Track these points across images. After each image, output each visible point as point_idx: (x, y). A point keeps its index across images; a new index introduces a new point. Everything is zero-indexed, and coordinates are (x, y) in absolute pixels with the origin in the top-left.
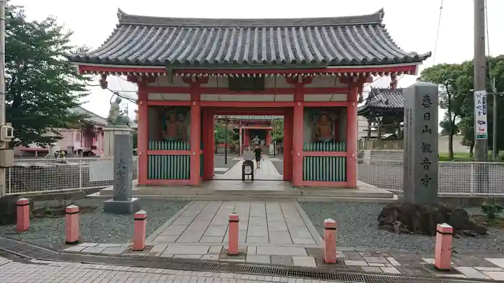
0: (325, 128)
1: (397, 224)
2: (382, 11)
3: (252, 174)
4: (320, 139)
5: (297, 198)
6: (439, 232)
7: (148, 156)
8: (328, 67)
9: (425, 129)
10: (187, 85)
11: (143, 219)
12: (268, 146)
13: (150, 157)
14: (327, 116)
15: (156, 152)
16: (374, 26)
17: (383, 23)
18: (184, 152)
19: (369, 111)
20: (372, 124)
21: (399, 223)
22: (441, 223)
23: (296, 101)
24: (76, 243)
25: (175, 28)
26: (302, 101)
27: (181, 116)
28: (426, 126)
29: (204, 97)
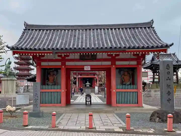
0: (127, 78)
1: (157, 119)
2: (152, 20)
3: (91, 101)
4: (124, 83)
5: (114, 112)
6: (168, 117)
7: (41, 92)
8: (127, 50)
9: (167, 78)
10: (60, 58)
11: (55, 115)
12: (94, 88)
13: (42, 93)
14: (127, 71)
15: (45, 91)
16: (149, 28)
17: (153, 26)
18: (58, 90)
19: (153, 67)
20: (155, 74)
21: (158, 119)
22: (169, 114)
23: (112, 65)
24: (27, 126)
25: (52, 30)
26: (115, 65)
27: (55, 73)
28: (168, 77)
29: (68, 63)
